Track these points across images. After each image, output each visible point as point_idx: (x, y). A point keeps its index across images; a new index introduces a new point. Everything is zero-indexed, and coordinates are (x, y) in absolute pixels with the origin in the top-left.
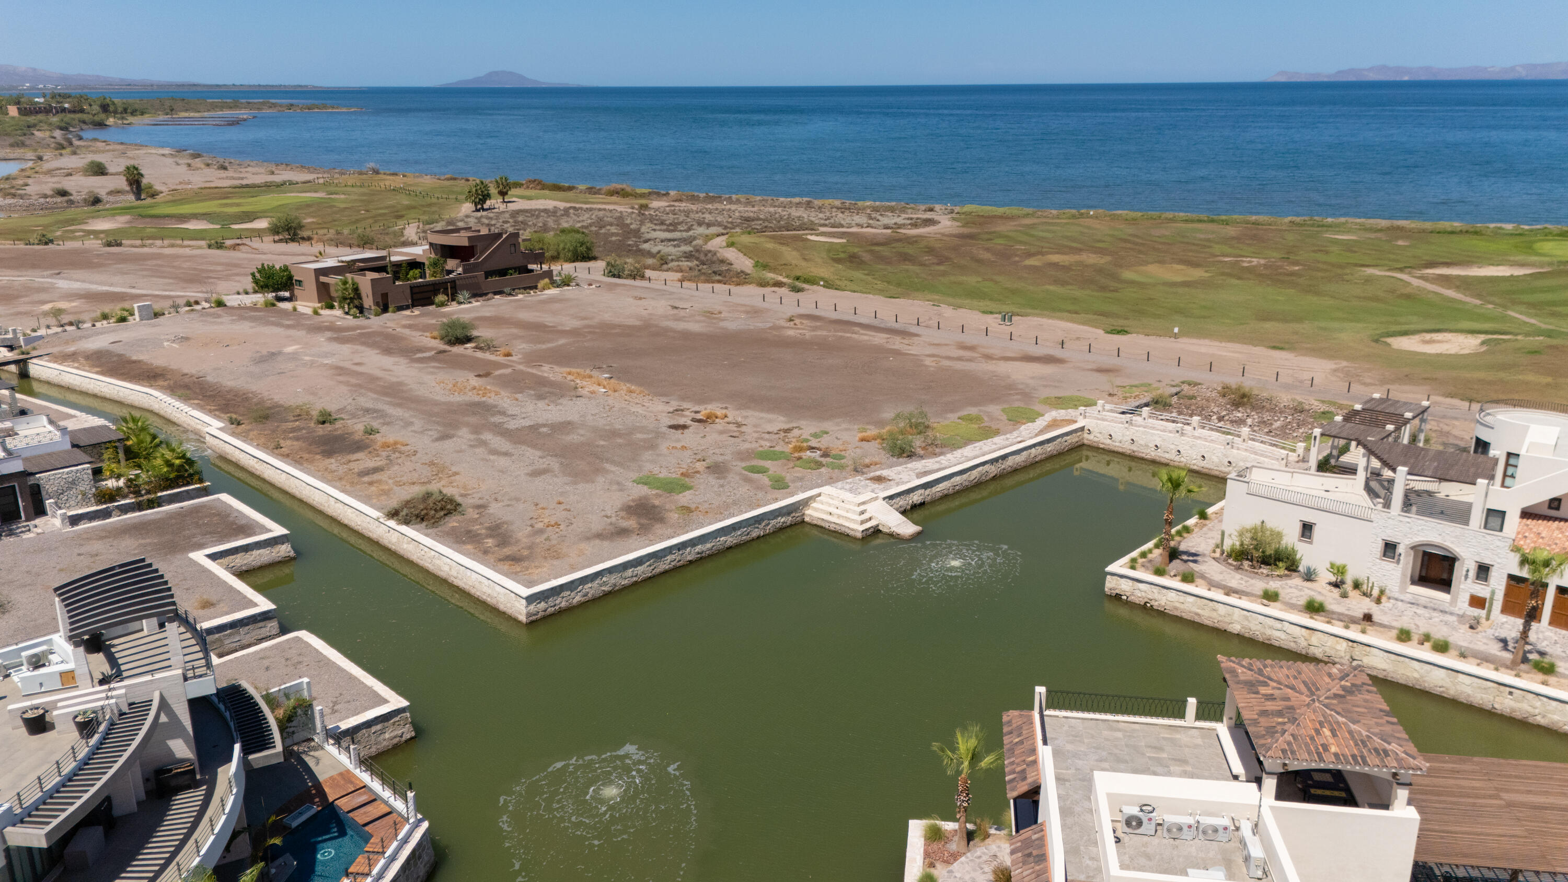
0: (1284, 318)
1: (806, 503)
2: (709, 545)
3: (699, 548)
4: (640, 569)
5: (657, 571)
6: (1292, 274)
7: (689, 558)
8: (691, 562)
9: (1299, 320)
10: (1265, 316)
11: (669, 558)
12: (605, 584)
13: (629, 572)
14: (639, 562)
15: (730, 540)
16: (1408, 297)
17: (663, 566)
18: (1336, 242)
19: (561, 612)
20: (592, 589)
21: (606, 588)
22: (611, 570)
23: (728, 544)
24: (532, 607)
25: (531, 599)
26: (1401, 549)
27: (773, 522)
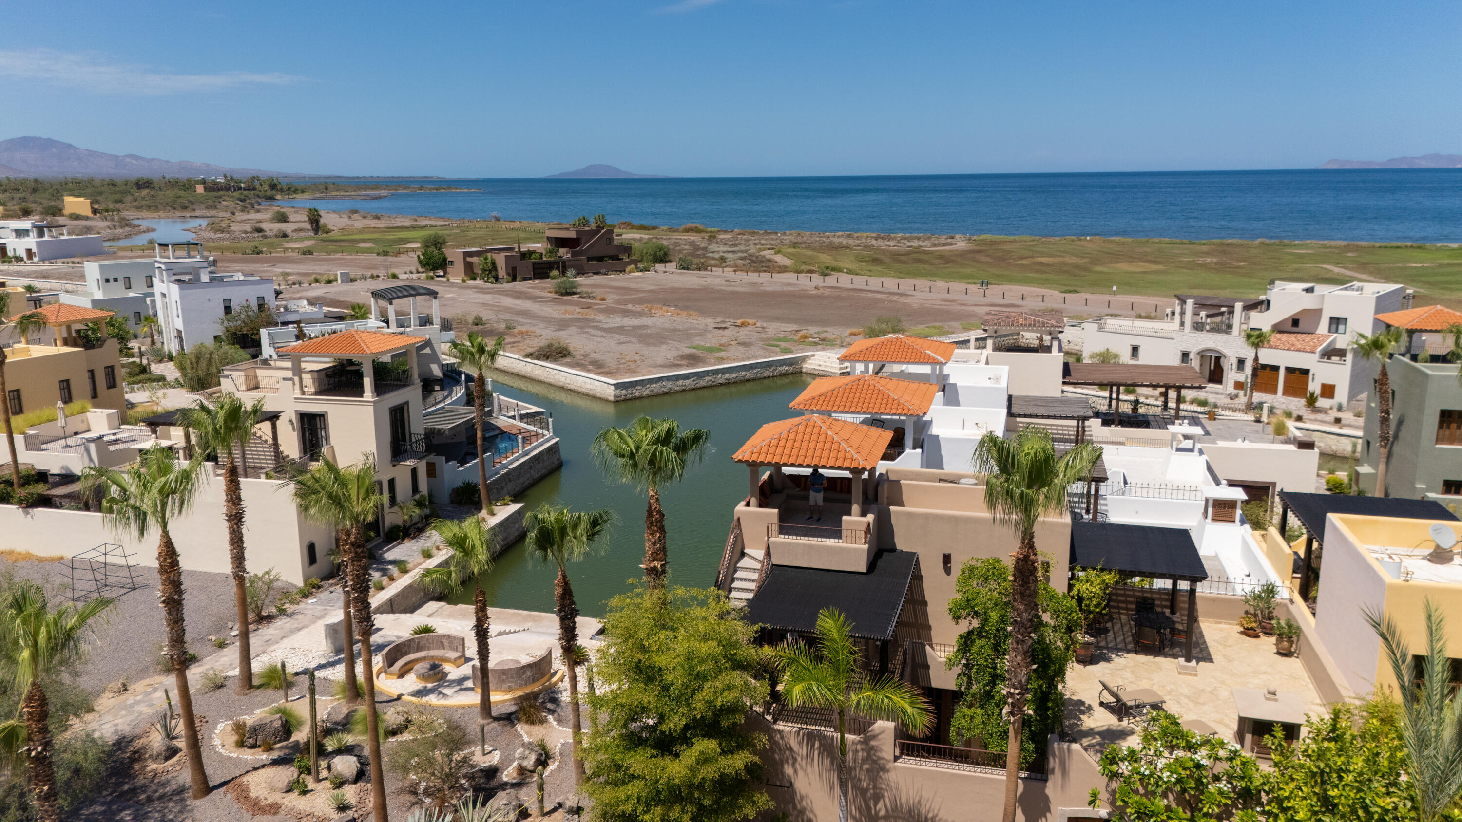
1: (804, 359)
2: (734, 376)
3: (727, 376)
4: (687, 382)
5: (698, 385)
6: (1237, 267)
7: (720, 381)
8: (721, 384)
11: (707, 378)
12: (664, 386)
13: (680, 382)
14: (686, 377)
15: (748, 375)
17: (703, 383)
19: (635, 398)
20: (656, 388)
21: (665, 390)
22: (668, 378)
23: (747, 377)
24: (617, 392)
25: (617, 386)
26: (1192, 356)
27: (779, 369)
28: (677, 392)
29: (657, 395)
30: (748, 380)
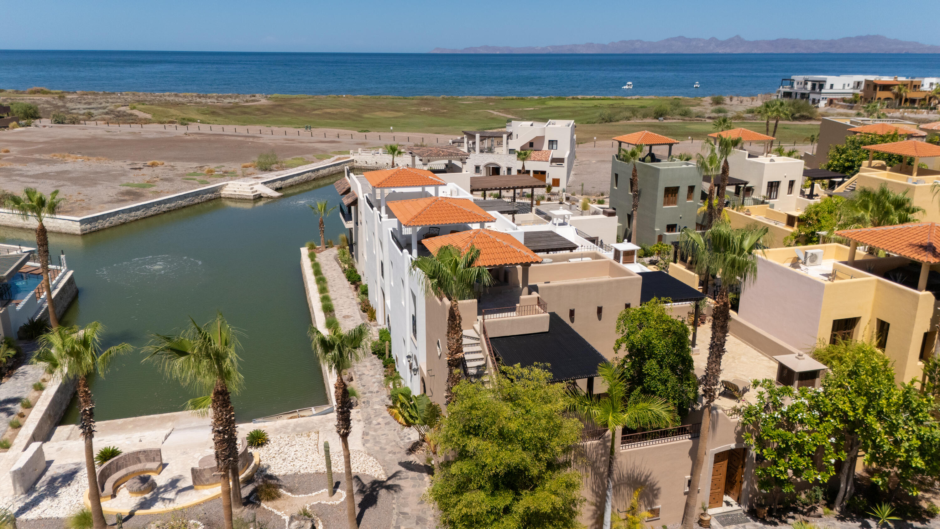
0: (440, 126)
1: (221, 187)
2: (173, 204)
3: (168, 205)
4: (139, 213)
5: (148, 215)
6: (444, 113)
7: (164, 210)
8: (165, 212)
9: (447, 126)
10: (431, 126)
11: (153, 209)
12: (120, 218)
13: (133, 214)
14: (137, 209)
15: (183, 203)
16: (493, 119)
17: (150, 212)
18: (463, 104)
19: (98, 230)
20: (114, 220)
21: (122, 221)
22: (123, 211)
23: (183, 205)
24: (83, 226)
25: (82, 222)
26: (481, 168)
27: (205, 196)
28: (131, 222)
29: (116, 226)
30: (184, 207)
